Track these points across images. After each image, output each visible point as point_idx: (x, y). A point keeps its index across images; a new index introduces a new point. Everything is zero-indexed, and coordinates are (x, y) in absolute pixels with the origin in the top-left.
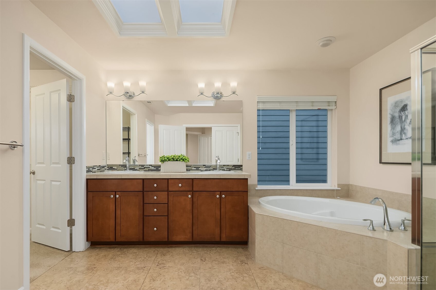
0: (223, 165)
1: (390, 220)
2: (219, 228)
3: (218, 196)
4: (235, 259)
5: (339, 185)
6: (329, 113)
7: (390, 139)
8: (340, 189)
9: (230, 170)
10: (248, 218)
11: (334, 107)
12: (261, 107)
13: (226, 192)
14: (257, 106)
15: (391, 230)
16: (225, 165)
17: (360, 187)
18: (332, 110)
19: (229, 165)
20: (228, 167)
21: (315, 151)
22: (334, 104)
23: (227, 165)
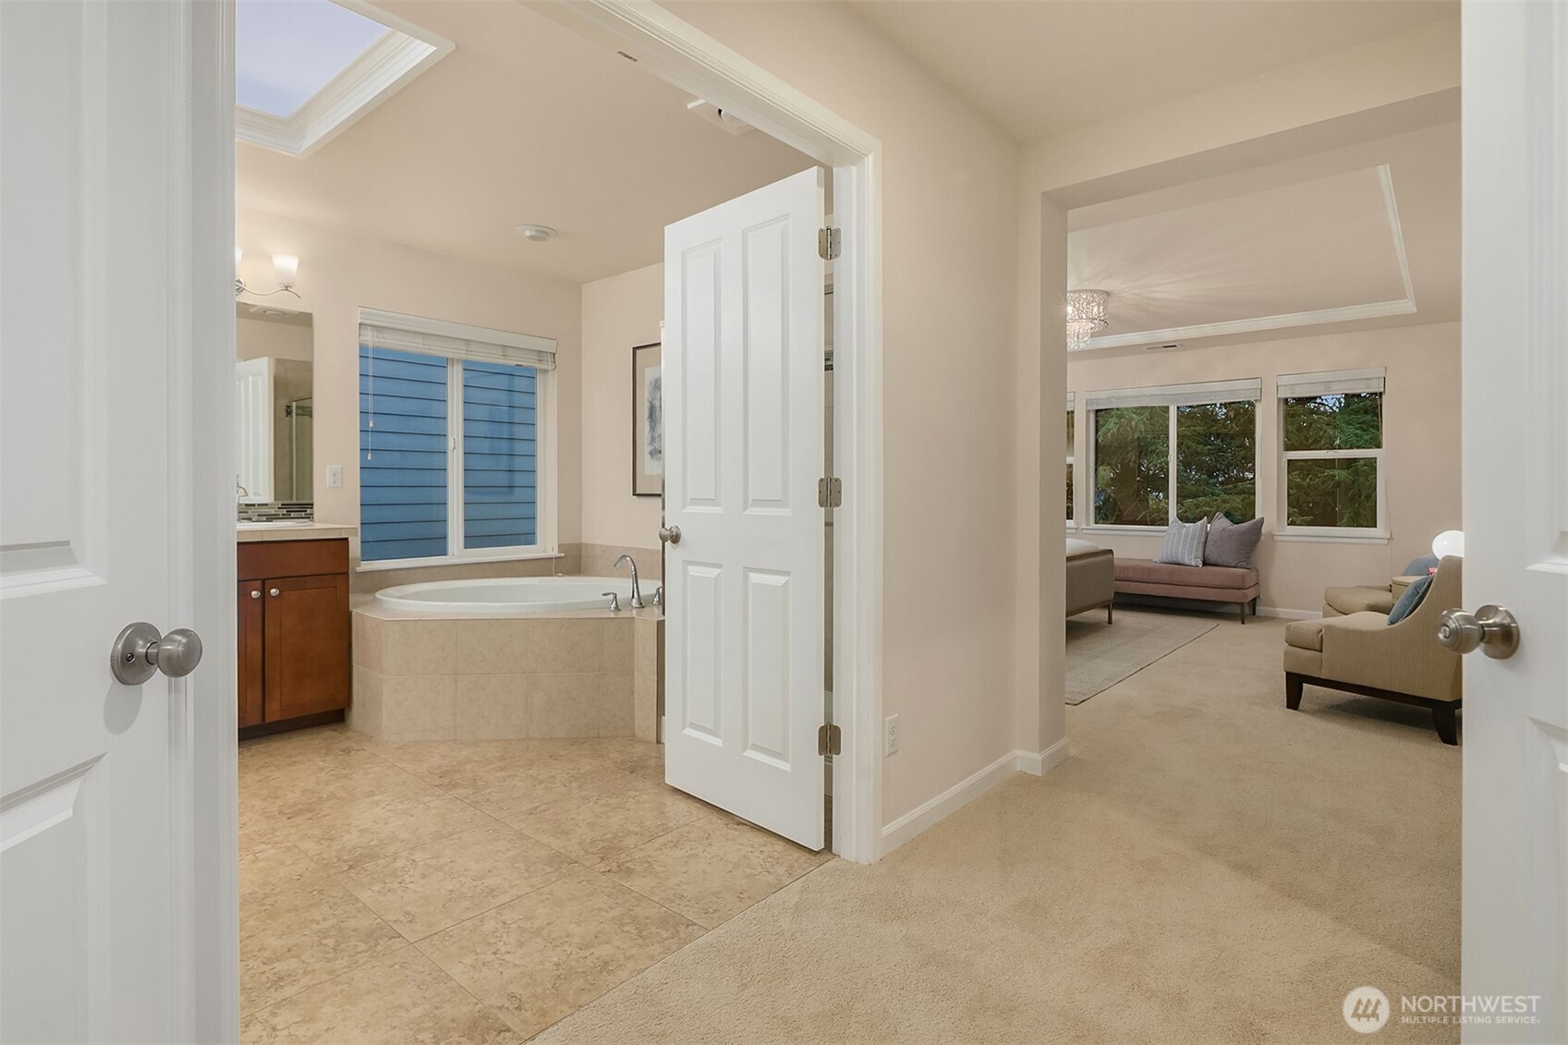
0: (246, 505)
1: (641, 594)
2: (258, 689)
3: (255, 594)
4: (324, 751)
5: (561, 547)
6: (539, 378)
7: (648, 449)
8: (563, 555)
9: (270, 518)
10: (350, 645)
11: (549, 366)
12: (371, 339)
13: (278, 580)
14: (360, 335)
15: (641, 605)
16: (254, 505)
17: (601, 546)
18: (545, 371)
19: (267, 505)
20: (264, 510)
21: (504, 463)
22: (550, 358)
23: (259, 505)
